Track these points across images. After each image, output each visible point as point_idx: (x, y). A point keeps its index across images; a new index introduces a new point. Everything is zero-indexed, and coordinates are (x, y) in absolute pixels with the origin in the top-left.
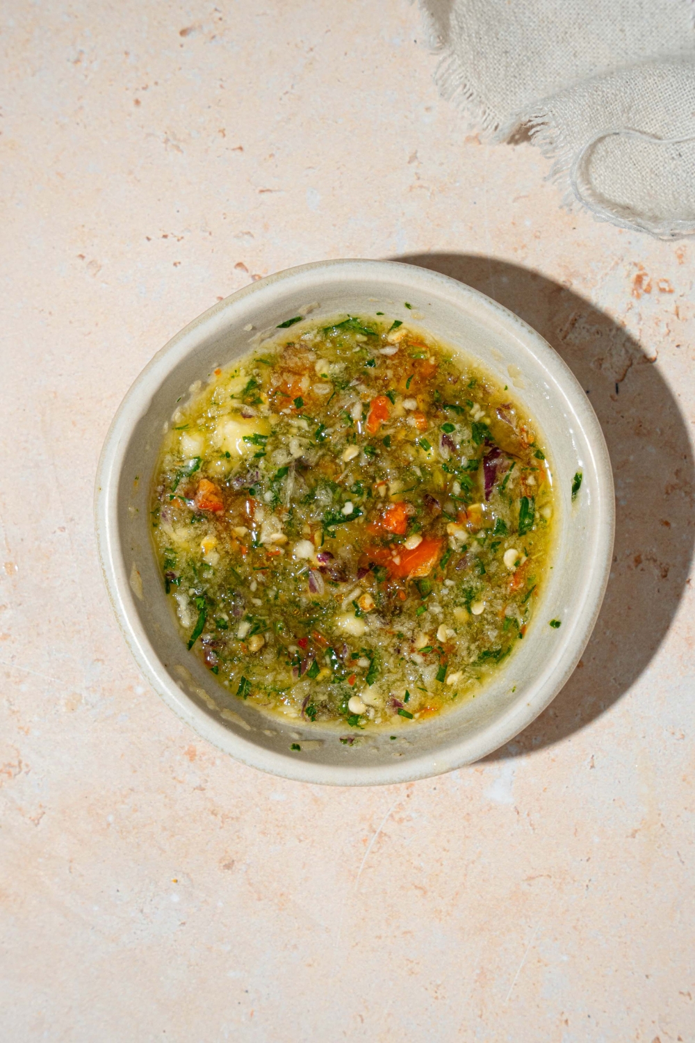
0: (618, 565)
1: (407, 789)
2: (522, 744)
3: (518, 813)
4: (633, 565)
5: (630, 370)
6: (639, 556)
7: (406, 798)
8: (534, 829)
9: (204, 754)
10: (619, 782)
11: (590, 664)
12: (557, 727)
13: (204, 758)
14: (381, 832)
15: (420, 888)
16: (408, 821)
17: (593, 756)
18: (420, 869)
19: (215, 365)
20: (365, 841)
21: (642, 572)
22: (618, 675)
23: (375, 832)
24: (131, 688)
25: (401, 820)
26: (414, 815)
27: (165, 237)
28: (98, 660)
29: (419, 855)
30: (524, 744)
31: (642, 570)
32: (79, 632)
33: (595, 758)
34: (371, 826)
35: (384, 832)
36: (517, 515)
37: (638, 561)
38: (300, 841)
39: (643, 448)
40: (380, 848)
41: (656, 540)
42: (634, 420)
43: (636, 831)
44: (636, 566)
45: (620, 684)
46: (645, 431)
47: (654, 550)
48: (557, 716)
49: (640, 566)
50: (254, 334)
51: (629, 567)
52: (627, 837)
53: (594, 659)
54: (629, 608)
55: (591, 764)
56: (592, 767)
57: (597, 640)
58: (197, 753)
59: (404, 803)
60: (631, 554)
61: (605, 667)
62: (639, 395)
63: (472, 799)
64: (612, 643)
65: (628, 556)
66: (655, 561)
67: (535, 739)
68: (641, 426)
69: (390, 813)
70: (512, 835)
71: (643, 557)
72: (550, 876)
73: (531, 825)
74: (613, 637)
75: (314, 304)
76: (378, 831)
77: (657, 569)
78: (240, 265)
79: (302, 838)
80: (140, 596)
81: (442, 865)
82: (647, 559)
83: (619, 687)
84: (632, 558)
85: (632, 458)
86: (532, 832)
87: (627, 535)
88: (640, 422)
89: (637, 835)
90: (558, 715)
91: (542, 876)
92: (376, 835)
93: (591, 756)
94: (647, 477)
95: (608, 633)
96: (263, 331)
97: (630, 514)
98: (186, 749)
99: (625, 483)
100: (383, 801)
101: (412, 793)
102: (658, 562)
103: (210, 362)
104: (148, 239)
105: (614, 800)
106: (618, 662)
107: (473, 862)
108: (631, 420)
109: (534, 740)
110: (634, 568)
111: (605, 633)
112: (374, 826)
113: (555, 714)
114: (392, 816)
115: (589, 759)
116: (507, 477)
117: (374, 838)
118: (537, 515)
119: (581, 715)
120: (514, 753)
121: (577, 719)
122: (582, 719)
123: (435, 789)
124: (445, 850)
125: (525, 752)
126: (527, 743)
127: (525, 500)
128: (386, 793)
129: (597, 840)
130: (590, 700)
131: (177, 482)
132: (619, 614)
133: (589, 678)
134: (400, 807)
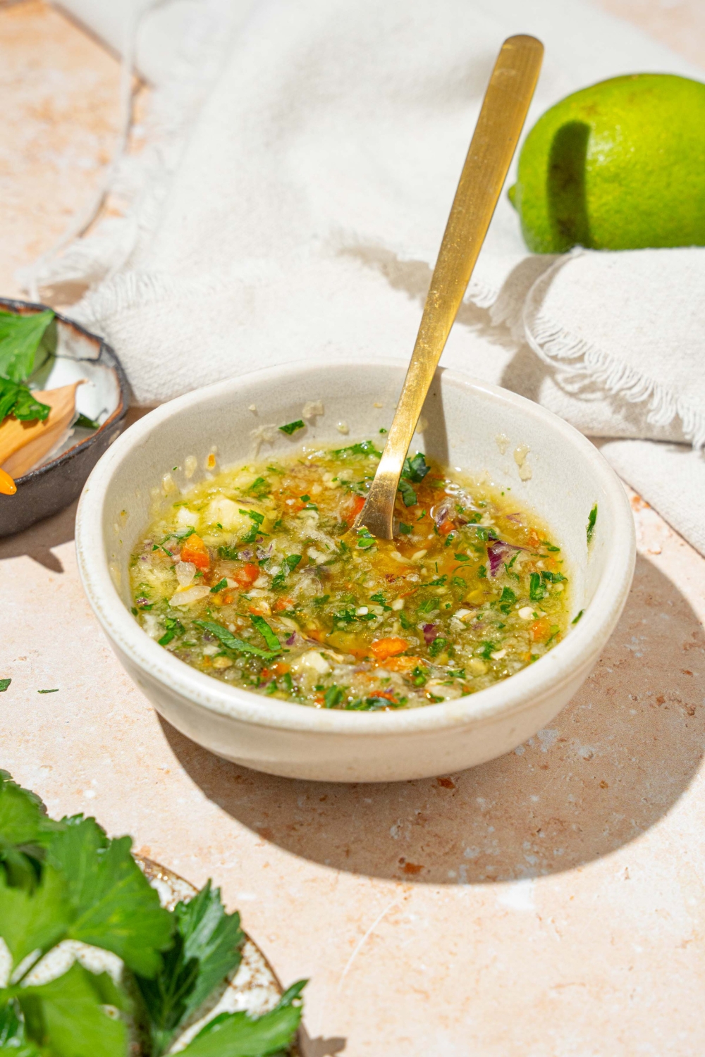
0: (639, 703)
2: (541, 855)
3: (540, 919)
4: (656, 705)
6: (662, 697)
7: (404, 901)
8: (561, 936)
10: (661, 894)
11: (616, 785)
12: (582, 840)
14: (372, 934)
15: (422, 992)
16: (406, 923)
17: (627, 868)
18: (420, 972)
20: (352, 942)
21: (666, 710)
22: (650, 796)
23: (364, 933)
24: (80, 792)
25: (397, 922)
26: (412, 917)
28: (46, 767)
29: (419, 958)
30: (544, 854)
31: (666, 708)
32: (27, 741)
33: (629, 869)
34: (359, 927)
35: (376, 933)
36: (527, 587)
37: (660, 701)
38: (271, 941)
39: (655, 615)
40: (371, 949)
41: (678, 685)
42: (643, 594)
44: (659, 705)
45: (652, 804)
46: (656, 603)
47: (677, 693)
48: (581, 831)
49: (664, 705)
50: (257, 426)
51: (651, 705)
52: (676, 947)
53: (620, 781)
55: (625, 876)
56: (627, 878)
57: (622, 765)
59: (401, 906)
60: (652, 695)
61: (633, 788)
62: (647, 576)
63: (483, 904)
65: (650, 697)
66: (680, 702)
67: (557, 850)
68: (651, 599)
69: (383, 915)
70: (534, 941)
71: (665, 698)
72: (583, 985)
73: (557, 932)
74: (639, 762)
75: (319, 404)
76: (368, 932)
77: (683, 708)
79: (273, 938)
81: (448, 968)
82: (670, 700)
83: (651, 806)
84: (654, 698)
85: (644, 621)
86: (558, 939)
87: (646, 680)
88: (650, 596)
89: (688, 946)
90: (581, 828)
91: (573, 984)
92: (366, 937)
93: (625, 868)
94: (662, 636)
95: (633, 760)
96: (266, 426)
99: (640, 640)
100: (375, 903)
101: (410, 896)
102: (683, 703)
103: (209, 442)
105: (656, 911)
106: (648, 784)
107: (487, 967)
108: (640, 594)
109: (555, 852)
110: (657, 707)
111: (630, 759)
112: (364, 927)
113: (579, 828)
114: (386, 918)
115: (623, 871)
116: (514, 559)
117: (363, 940)
118: (549, 586)
119: (610, 830)
120: (532, 862)
121: (605, 834)
122: (611, 834)
123: (438, 893)
124: (451, 953)
125: (545, 862)
126: (547, 854)
127: (535, 577)
128: (379, 895)
129: (639, 949)
130: (618, 817)
131: (167, 539)
132: (645, 743)
133: (617, 798)
134: (396, 909)
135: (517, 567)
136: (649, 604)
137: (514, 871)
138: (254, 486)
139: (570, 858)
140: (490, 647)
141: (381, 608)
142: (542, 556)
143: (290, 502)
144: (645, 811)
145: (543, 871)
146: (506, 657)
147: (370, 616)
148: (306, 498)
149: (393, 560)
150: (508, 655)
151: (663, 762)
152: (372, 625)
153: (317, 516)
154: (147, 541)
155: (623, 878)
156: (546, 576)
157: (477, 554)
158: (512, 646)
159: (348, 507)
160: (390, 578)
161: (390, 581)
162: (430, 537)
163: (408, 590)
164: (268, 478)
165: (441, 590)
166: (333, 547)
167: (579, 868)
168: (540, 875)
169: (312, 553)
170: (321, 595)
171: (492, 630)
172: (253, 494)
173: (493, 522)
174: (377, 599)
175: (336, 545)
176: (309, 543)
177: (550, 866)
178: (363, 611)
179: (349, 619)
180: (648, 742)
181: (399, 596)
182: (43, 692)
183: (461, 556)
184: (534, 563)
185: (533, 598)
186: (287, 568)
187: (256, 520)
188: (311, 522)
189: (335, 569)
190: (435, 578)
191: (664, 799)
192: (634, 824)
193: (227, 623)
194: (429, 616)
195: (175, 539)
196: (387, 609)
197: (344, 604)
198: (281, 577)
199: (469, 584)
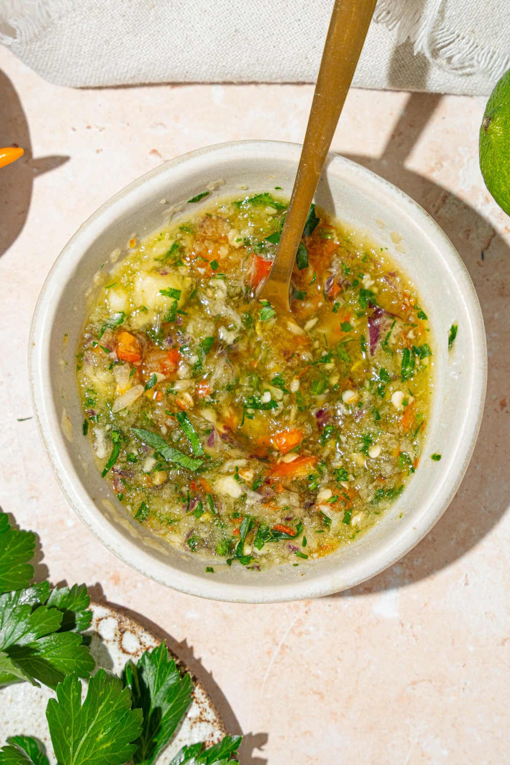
1: (306, 606)
2: (405, 565)
3: (402, 625)
4: (499, 408)
5: (494, 240)
6: (504, 401)
7: (305, 615)
8: (416, 639)
9: (127, 578)
10: (490, 597)
11: (463, 495)
12: (435, 550)
13: (127, 582)
14: (283, 645)
15: (319, 693)
16: (307, 634)
17: (467, 575)
18: (317, 677)
19: (133, 235)
20: (269, 653)
21: (507, 414)
22: (488, 504)
23: (277, 644)
24: (62, 522)
25: (300, 634)
26: (312, 629)
27: (89, 127)
28: (32, 497)
29: (317, 664)
30: (407, 565)
31: (507, 412)
33: (468, 576)
34: (274, 639)
35: (286, 644)
36: (399, 364)
37: (503, 405)
38: (212, 654)
39: (506, 307)
40: (283, 658)
42: (497, 282)
43: (505, 640)
44: (502, 409)
45: (489, 512)
46: (507, 292)
48: (435, 541)
49: (505, 409)
50: (168, 208)
51: (495, 410)
52: (498, 645)
53: (466, 490)
54: (496, 446)
55: (465, 582)
56: (466, 584)
58: (121, 578)
59: (303, 619)
60: (497, 398)
61: (476, 497)
62: (502, 261)
63: (362, 614)
64: (482, 476)
65: (495, 401)
67: (417, 561)
68: (503, 288)
69: (290, 627)
70: (397, 645)
71: (507, 401)
72: (431, 681)
73: (414, 636)
74: (482, 470)
75: (220, 180)
76: (280, 644)
78: (154, 152)
79: (214, 651)
80: (70, 439)
81: (336, 672)
83: (488, 514)
84: (498, 402)
85: (496, 315)
86: (414, 642)
87: (495, 383)
88: (503, 284)
89: (506, 644)
90: (435, 539)
91: (423, 680)
92: (279, 647)
93: (465, 575)
95: (478, 467)
96: (176, 205)
97: (495, 364)
98: (111, 574)
100: (284, 617)
101: (310, 610)
103: (130, 233)
104: (74, 130)
105: (486, 613)
106: (487, 492)
107: (364, 670)
108: (495, 283)
109: (415, 562)
110: (499, 410)
111: (475, 468)
112: (277, 640)
114: (292, 630)
115: (463, 578)
116: (389, 334)
117: (277, 650)
118: (417, 362)
119: (456, 539)
120: (398, 573)
121: (453, 543)
122: (457, 543)
123: (330, 606)
124: (339, 659)
125: (407, 572)
126: (409, 564)
127: (406, 351)
128: (287, 610)
129: (471, 648)
130: (464, 526)
131: (103, 332)
132: (488, 451)
133: (463, 507)
134: (300, 622)
135: (393, 340)
136: (502, 294)
137: (384, 582)
138: (170, 252)
139: (426, 567)
140: (368, 442)
141: (280, 391)
142: (413, 325)
143: (202, 271)
144: (483, 518)
145: (406, 581)
146: (380, 457)
147: (273, 403)
148: (215, 265)
149: (289, 333)
150: (381, 454)
151: (500, 469)
152: (274, 412)
153: (225, 287)
154: (87, 336)
155: (463, 584)
156: (415, 350)
157: (359, 322)
158: (385, 444)
159: (250, 275)
160: (288, 355)
161: (288, 360)
162: (320, 304)
163: (302, 370)
164: (181, 241)
165: (329, 366)
166: (239, 323)
167: (432, 576)
168: (402, 584)
169: (223, 334)
170: (232, 382)
171: (370, 423)
172: (170, 261)
173: (373, 282)
174: (277, 383)
175: (242, 321)
176: (220, 321)
177: (411, 576)
178: (267, 398)
179: (256, 406)
180: (490, 448)
181: (295, 377)
182: (22, 420)
183: (345, 326)
184: (406, 334)
185: (403, 378)
186: (203, 353)
187: (175, 298)
188: (220, 295)
189: (242, 347)
190: (325, 353)
191: (499, 507)
192: (474, 532)
193: (160, 426)
194: (321, 398)
195: (110, 329)
196: (286, 391)
197: (252, 389)
198: (199, 365)
199: (353, 359)
